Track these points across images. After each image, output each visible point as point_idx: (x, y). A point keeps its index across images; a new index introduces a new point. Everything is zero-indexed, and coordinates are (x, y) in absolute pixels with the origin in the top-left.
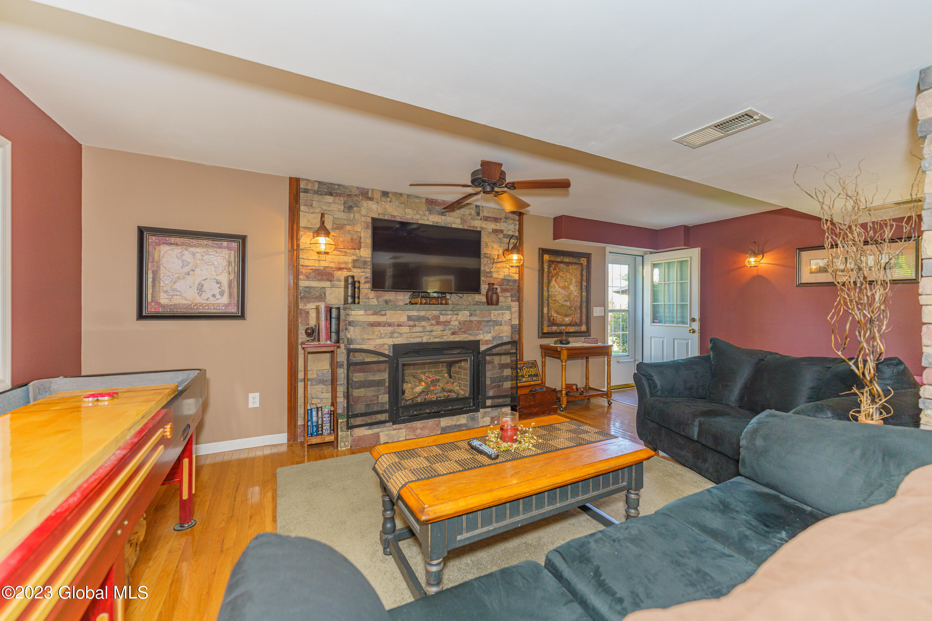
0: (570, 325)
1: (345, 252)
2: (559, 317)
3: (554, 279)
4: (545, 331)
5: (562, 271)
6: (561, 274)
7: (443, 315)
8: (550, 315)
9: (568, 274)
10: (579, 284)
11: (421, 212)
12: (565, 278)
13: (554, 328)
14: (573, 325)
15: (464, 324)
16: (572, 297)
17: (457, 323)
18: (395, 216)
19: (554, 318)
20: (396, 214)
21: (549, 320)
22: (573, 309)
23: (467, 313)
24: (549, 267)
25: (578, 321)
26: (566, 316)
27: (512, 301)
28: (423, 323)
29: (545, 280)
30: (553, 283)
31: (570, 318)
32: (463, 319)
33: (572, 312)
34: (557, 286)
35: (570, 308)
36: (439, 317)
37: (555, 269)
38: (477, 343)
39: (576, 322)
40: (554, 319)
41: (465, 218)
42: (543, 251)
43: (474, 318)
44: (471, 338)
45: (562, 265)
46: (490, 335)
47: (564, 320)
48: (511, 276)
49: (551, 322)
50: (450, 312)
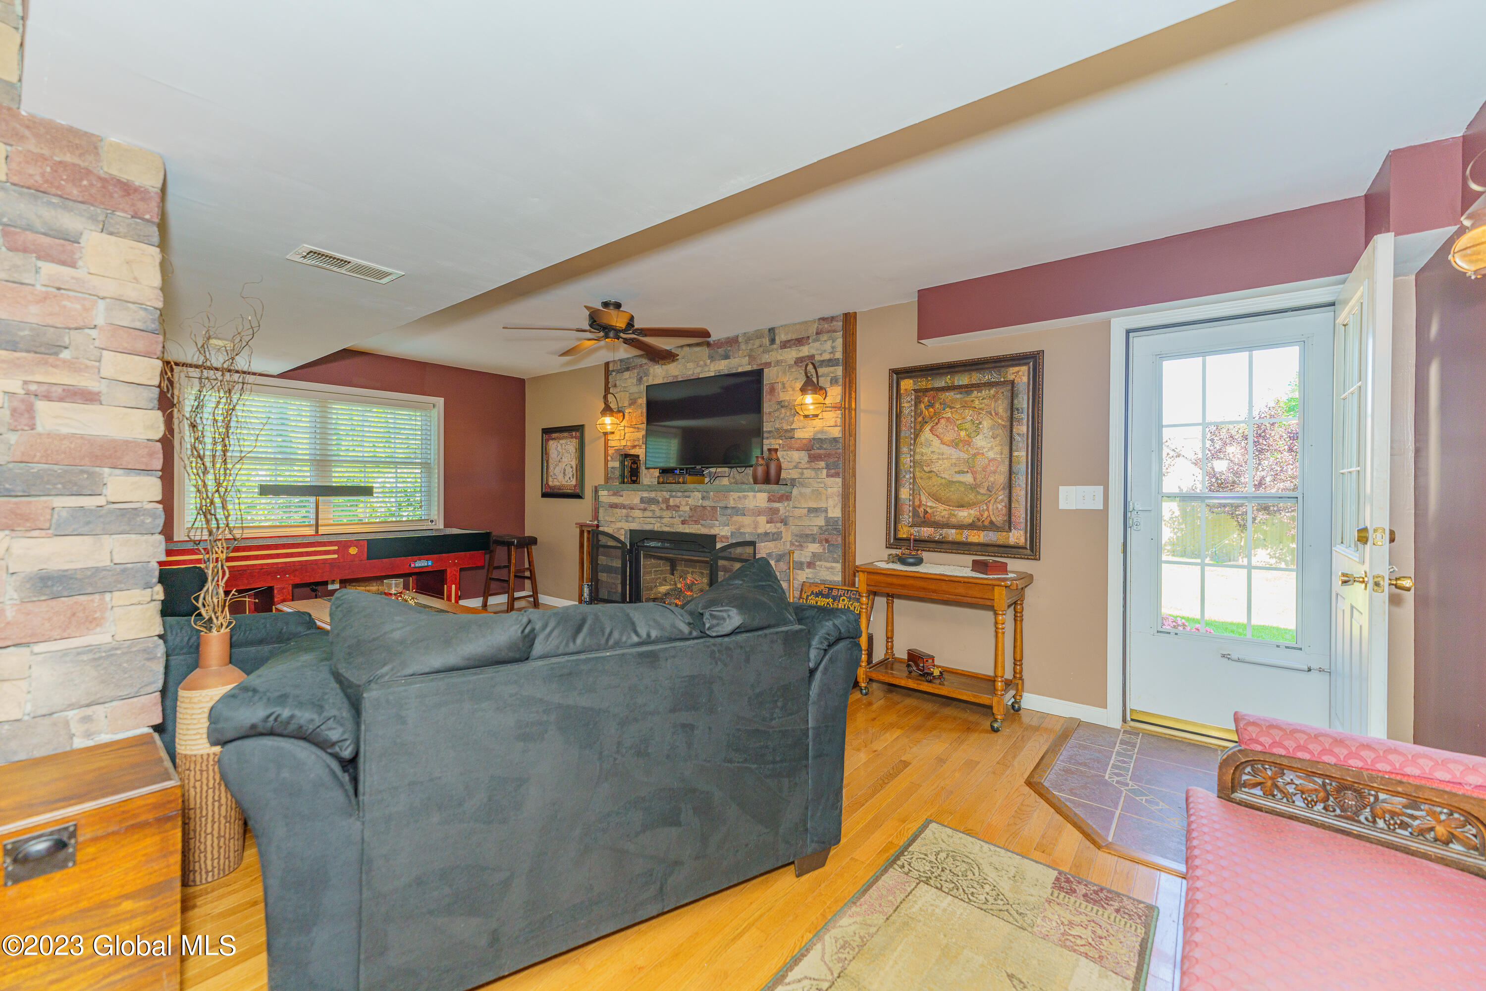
0: (972, 526)
1: (638, 428)
2: (941, 507)
3: (927, 428)
4: (902, 534)
5: (951, 408)
6: (949, 415)
7: (673, 497)
8: (917, 503)
9: (968, 413)
10: (1003, 434)
11: (701, 363)
12: (958, 422)
13: (926, 532)
14: (984, 528)
15: (695, 510)
16: (980, 462)
17: (687, 508)
18: (676, 376)
19: (928, 510)
20: (677, 373)
21: (915, 513)
22: (983, 491)
23: (698, 495)
24: (918, 401)
25: (999, 519)
26: (961, 506)
27: (828, 476)
28: (653, 507)
29: (905, 432)
30: (926, 434)
31: (972, 512)
32: (693, 504)
33: (979, 497)
34: (936, 442)
35: (974, 488)
36: (669, 499)
37: (931, 405)
38: (712, 538)
39: (991, 522)
40: (926, 512)
41: (754, 354)
42: (900, 374)
43: (706, 503)
44: (704, 531)
45: (950, 395)
46: (726, 528)
47: (955, 516)
48: (826, 432)
49: (919, 516)
50: (679, 494)
